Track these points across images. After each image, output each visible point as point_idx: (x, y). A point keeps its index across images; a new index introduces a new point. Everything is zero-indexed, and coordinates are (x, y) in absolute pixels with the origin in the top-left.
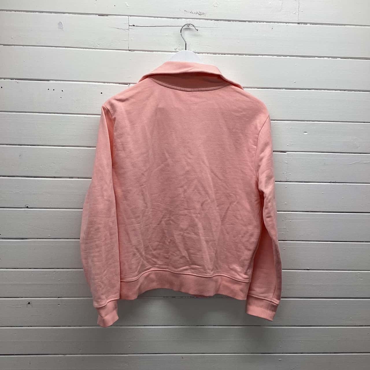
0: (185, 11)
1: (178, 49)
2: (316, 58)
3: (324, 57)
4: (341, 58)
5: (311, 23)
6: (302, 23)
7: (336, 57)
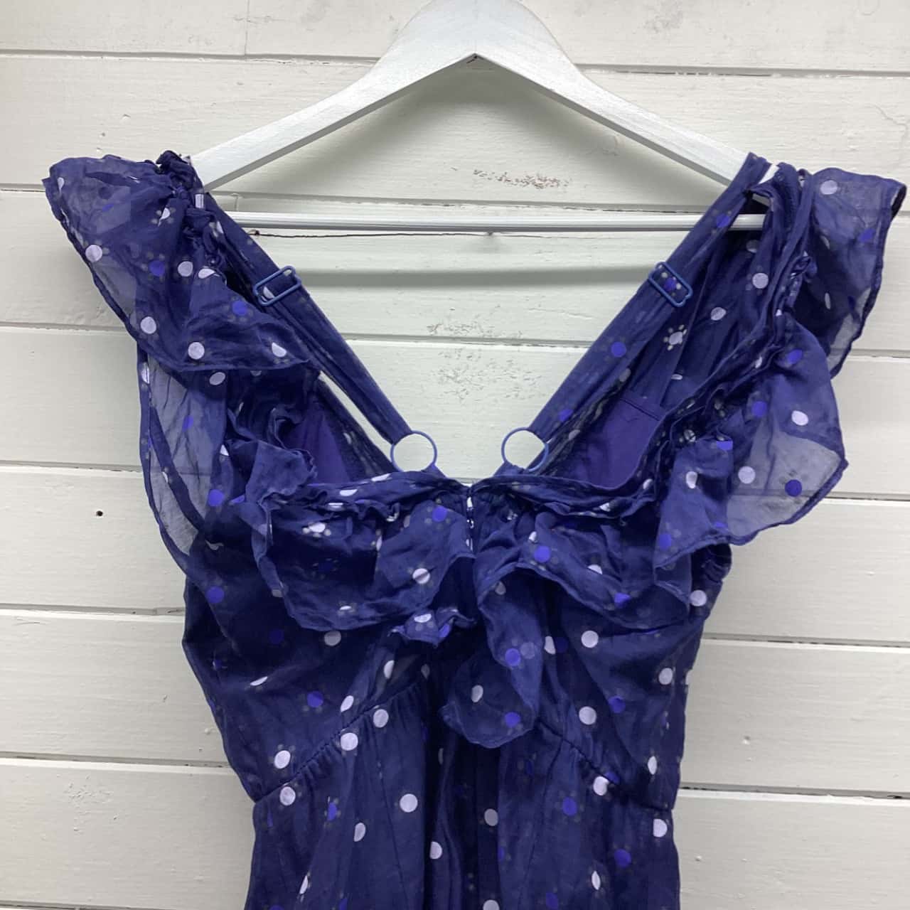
0: (476, 173)
1: (446, 329)
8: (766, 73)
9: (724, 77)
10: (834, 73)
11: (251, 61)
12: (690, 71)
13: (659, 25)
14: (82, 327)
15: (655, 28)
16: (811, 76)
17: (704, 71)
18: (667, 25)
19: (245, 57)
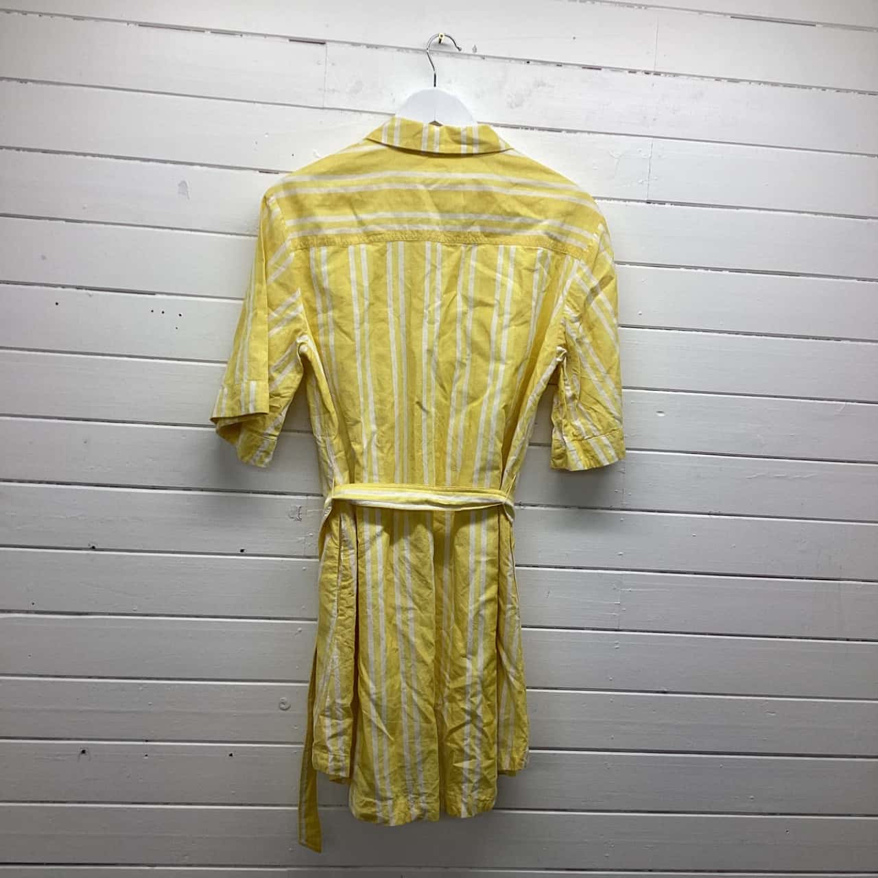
2: (682, 269)
3: (696, 268)
4: (731, 270)
5: (672, 203)
6: (654, 202)
7: (721, 270)
8: (559, 131)
9: (541, 132)
10: (589, 132)
11: (326, 111)
12: (527, 129)
13: (513, 105)
14: (248, 235)
15: (512, 107)
16: (578, 134)
17: (532, 128)
18: (517, 106)
19: (323, 108)
